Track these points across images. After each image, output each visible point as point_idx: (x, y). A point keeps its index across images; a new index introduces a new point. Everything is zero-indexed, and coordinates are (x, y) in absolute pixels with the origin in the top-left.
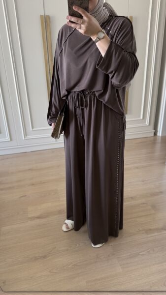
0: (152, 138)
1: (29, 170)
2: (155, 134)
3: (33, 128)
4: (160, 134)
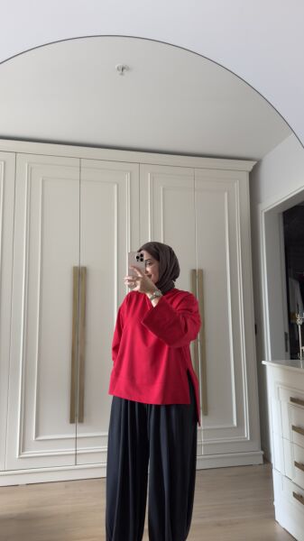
0: (261, 468)
2: (266, 459)
3: (37, 436)
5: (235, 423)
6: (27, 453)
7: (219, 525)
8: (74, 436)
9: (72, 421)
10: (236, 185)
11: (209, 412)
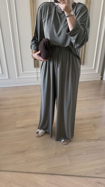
0: (100, 81)
3: (23, 71)
4: (104, 79)
5: (93, 68)
6: (20, 77)
7: (87, 100)
8: (36, 72)
9: (35, 67)
11: (85, 64)
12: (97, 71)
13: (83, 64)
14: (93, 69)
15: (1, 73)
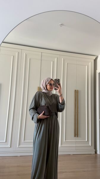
0: (94, 155)
1: (18, 166)
2: (96, 152)
3: (24, 140)
4: (98, 153)
6: (21, 146)
10: (90, 64)
11: (79, 136)
12: (90, 144)
13: (77, 136)
14: (86, 141)
15: (5, 141)
